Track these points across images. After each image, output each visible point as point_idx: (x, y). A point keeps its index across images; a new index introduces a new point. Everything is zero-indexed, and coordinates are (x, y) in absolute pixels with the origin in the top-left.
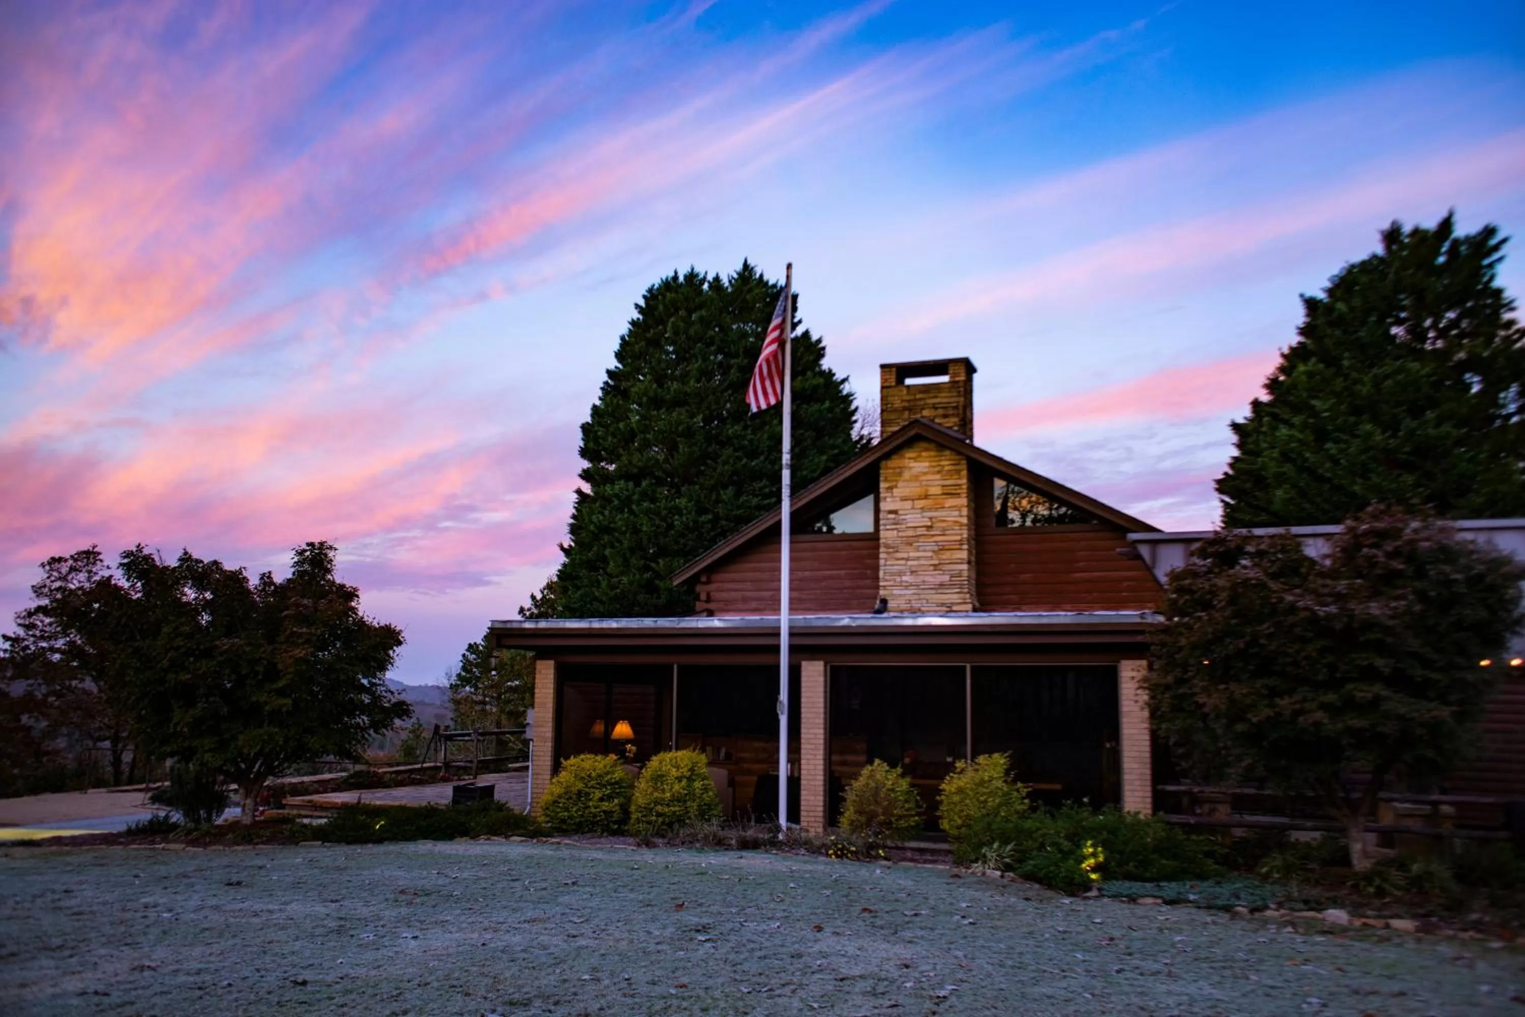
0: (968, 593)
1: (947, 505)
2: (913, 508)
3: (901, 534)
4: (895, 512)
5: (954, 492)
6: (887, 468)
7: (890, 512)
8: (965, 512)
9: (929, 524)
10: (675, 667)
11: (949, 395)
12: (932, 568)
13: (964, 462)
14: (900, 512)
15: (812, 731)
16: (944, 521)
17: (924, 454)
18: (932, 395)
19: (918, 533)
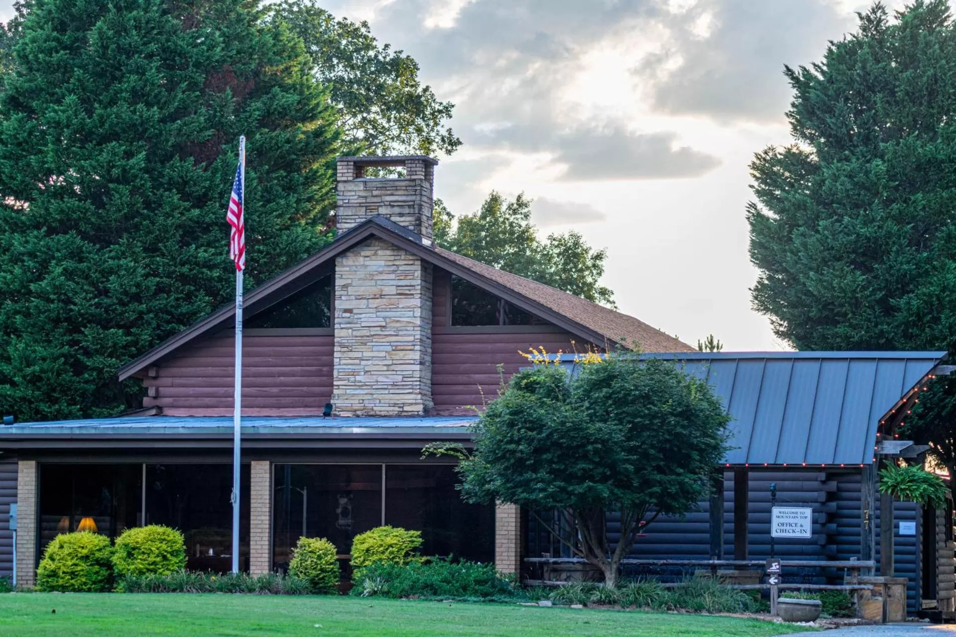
0: (420, 393)
1: (400, 306)
2: (368, 307)
3: (355, 333)
4: (349, 311)
5: (408, 292)
6: (344, 266)
7: (346, 311)
8: (418, 312)
9: (384, 324)
10: (144, 466)
11: (406, 193)
12: (385, 368)
13: (419, 263)
14: (355, 311)
15: (259, 518)
16: (398, 321)
17: (380, 252)
18: (389, 192)
19: (372, 333)
